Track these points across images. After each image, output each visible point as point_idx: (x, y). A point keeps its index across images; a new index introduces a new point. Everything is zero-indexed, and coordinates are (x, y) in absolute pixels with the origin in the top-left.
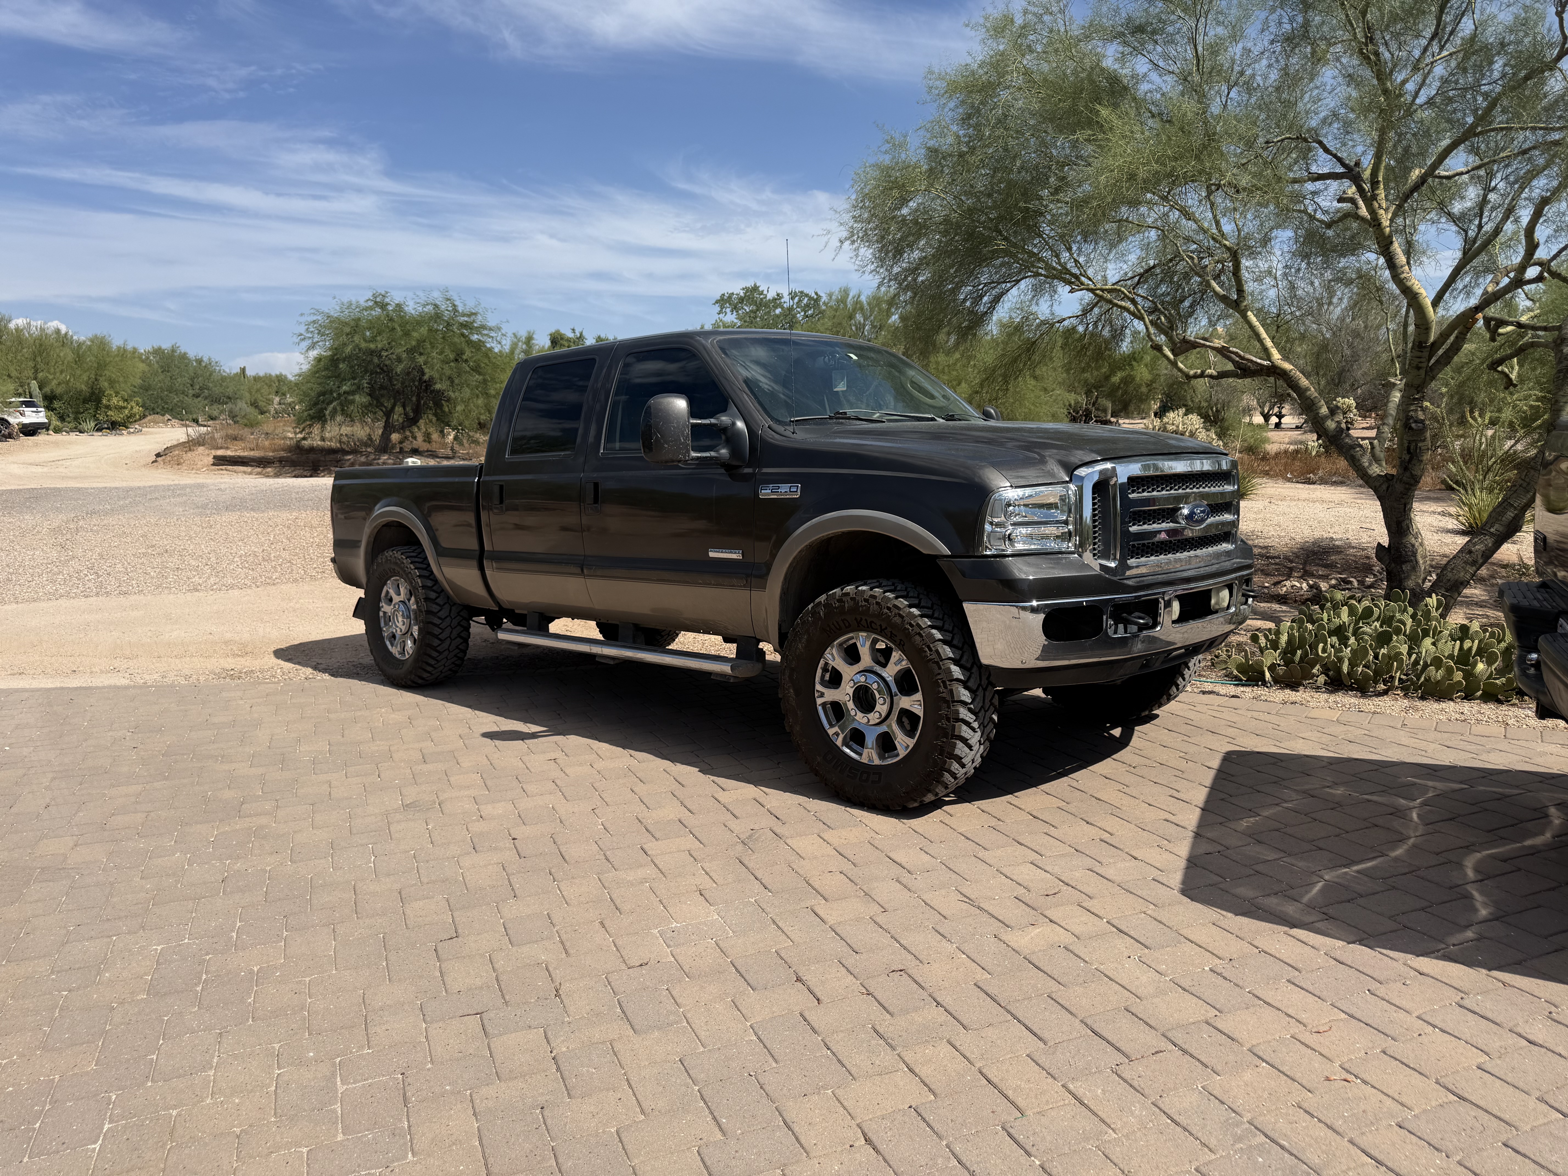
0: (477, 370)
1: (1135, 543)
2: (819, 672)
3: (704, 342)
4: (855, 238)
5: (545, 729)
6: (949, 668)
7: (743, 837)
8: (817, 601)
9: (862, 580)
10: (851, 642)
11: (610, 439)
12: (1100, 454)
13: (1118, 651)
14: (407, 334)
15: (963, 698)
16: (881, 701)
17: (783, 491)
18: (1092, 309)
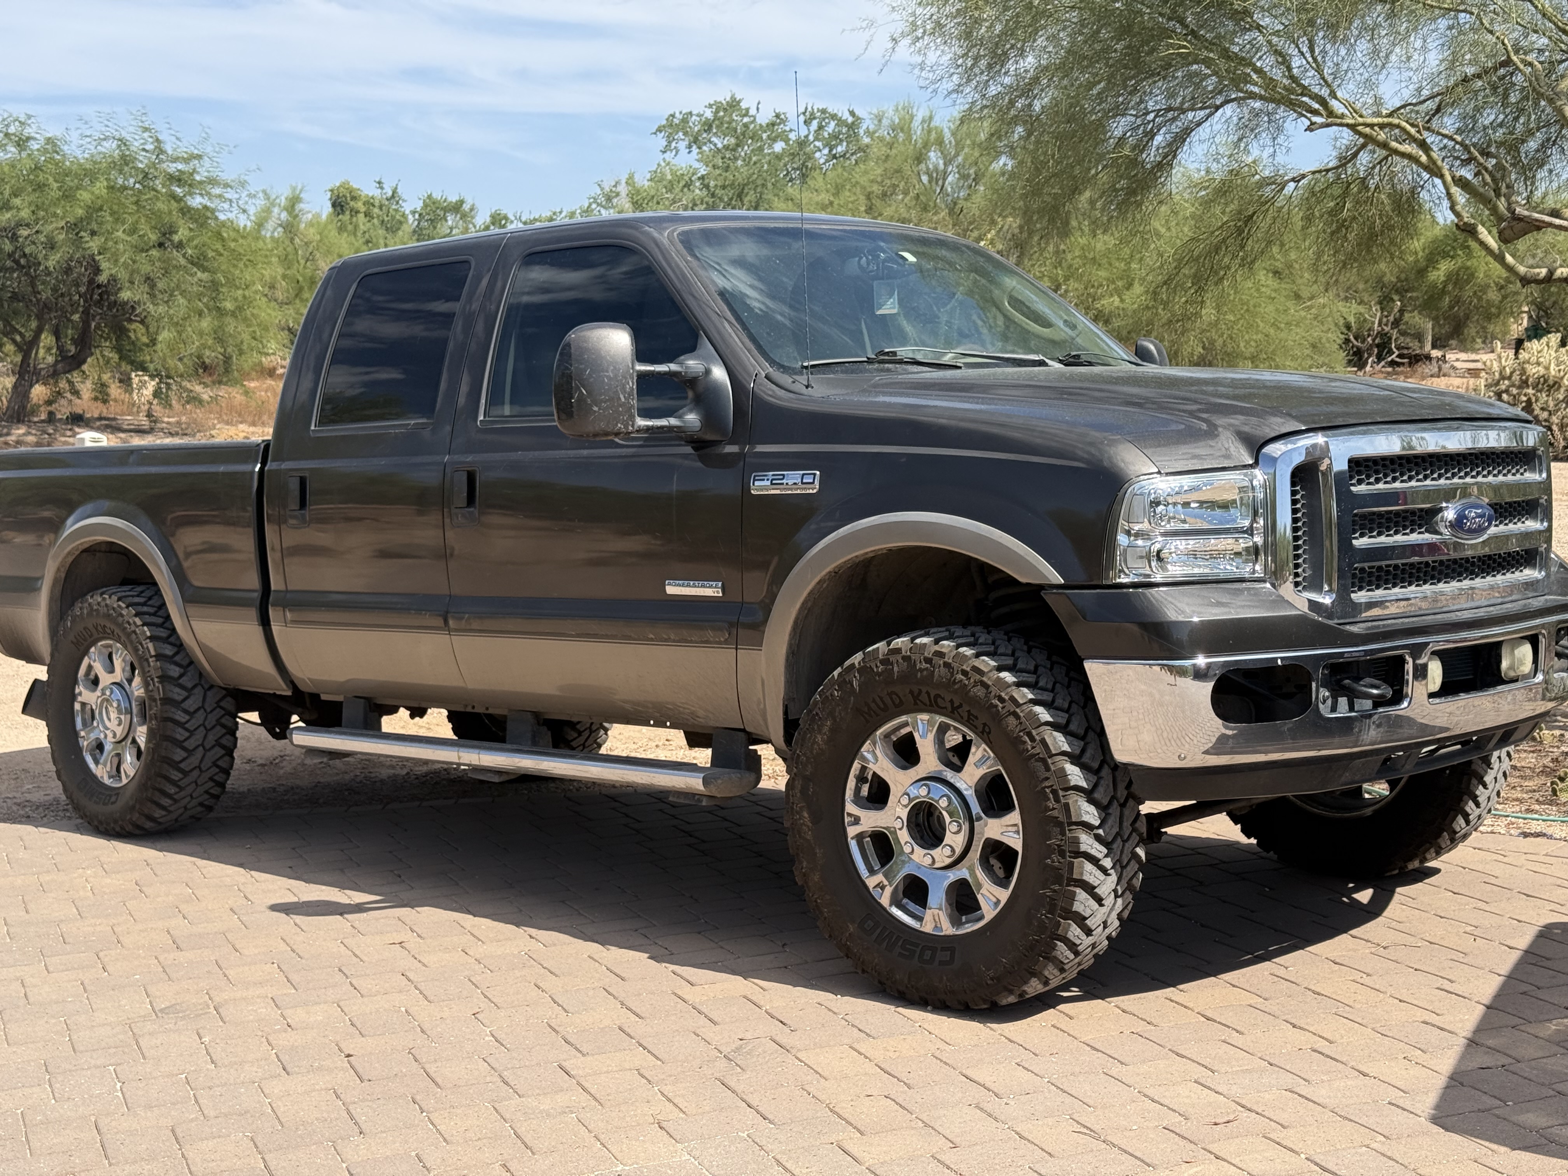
0: (199, 262)
1: (1366, 565)
2: (851, 783)
3: (656, 234)
4: (919, 33)
5: (378, 898)
6: (1063, 770)
7: (726, 1050)
8: (848, 663)
9: (921, 629)
10: (904, 731)
11: (495, 399)
12: (1304, 423)
13: (1337, 740)
14: (68, 196)
15: (1086, 818)
16: (954, 827)
17: (791, 482)
18: (1355, 155)
